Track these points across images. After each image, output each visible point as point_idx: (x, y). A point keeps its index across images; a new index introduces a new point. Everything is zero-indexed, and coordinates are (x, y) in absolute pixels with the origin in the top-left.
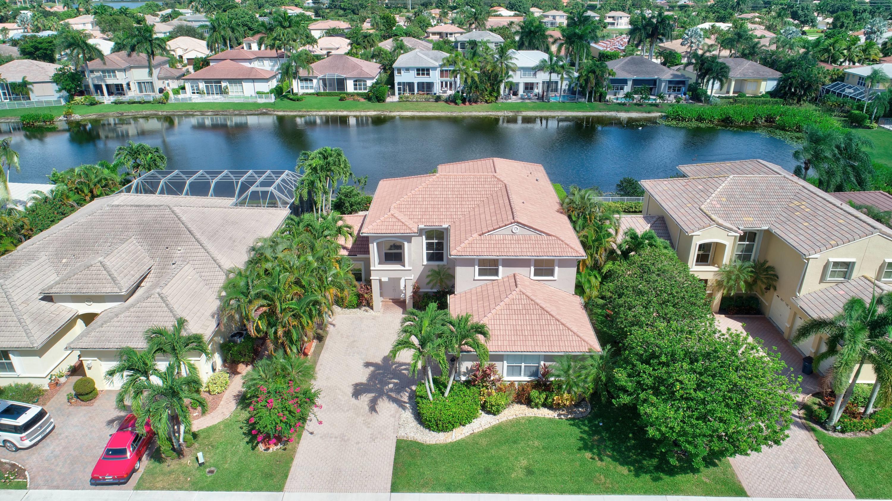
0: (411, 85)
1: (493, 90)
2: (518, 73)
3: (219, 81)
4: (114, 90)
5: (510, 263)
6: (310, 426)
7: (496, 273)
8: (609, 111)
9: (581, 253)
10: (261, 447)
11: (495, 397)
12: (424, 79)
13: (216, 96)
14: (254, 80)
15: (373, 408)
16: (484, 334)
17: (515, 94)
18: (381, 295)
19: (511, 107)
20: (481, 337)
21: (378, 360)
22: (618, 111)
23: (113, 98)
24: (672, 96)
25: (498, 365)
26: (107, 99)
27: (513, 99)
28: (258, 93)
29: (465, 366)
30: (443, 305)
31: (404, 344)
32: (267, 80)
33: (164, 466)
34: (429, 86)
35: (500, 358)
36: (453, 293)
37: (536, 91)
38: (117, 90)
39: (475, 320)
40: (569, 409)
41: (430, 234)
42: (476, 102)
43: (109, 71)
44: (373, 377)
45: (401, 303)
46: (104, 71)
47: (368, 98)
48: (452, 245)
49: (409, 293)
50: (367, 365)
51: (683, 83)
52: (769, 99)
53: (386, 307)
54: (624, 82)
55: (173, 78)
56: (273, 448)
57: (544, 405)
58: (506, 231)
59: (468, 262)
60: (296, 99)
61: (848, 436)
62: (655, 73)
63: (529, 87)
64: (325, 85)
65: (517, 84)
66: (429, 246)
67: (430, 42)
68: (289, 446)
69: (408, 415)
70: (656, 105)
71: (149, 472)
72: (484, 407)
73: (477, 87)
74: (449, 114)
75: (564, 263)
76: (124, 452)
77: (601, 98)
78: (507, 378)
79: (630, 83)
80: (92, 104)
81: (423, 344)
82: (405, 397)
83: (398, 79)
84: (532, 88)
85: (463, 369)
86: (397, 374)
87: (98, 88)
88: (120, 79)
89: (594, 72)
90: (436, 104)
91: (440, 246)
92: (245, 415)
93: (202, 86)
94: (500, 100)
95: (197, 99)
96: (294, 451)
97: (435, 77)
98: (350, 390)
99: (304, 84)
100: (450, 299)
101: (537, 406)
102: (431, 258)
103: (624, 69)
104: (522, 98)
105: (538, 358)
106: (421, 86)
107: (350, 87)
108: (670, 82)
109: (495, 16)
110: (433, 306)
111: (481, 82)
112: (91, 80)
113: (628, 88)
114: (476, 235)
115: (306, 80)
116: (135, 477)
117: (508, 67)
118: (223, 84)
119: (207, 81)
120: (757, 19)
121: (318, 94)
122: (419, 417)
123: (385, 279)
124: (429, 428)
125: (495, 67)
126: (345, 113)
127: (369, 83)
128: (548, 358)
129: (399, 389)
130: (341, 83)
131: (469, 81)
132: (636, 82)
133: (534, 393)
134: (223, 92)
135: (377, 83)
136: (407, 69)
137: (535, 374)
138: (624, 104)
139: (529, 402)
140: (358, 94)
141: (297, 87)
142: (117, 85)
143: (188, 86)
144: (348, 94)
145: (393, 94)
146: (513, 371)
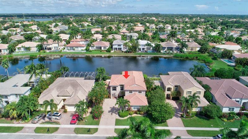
0: (116, 48)
1: (135, 50)
2: (141, 46)
3: (73, 47)
4: (49, 49)
5: (134, 91)
6: (102, 117)
7: (132, 93)
8: (161, 55)
9: (146, 89)
10: (95, 120)
11: (131, 112)
12: (119, 47)
13: (72, 50)
14: (81, 47)
15: (112, 114)
16: (129, 102)
17: (140, 50)
18: (112, 96)
19: (139, 54)
20: (129, 103)
21: (112, 107)
22: (163, 55)
23: (49, 51)
24: (176, 51)
25: (132, 107)
26: (48, 51)
27: (140, 52)
28: (82, 50)
29: (127, 108)
30: (123, 98)
31: (117, 103)
32: (84, 47)
33: (80, 122)
34: (121, 48)
35: (132, 106)
36: (125, 96)
37: (145, 50)
38: (50, 49)
39: (128, 100)
40: (143, 114)
41: (121, 85)
42: (131, 53)
43: (48, 45)
44: (111, 110)
45: (116, 98)
46: (47, 45)
47: (107, 51)
48: (125, 88)
49: (117, 96)
50: (110, 108)
51: (178, 48)
52: (198, 52)
53: (113, 98)
54: (165, 48)
55: (62, 46)
56: (97, 120)
57: (139, 114)
58: (134, 85)
59: (127, 91)
60: (90, 51)
61: (187, 119)
62: (172, 46)
63: (143, 49)
64: (97, 48)
65: (141, 48)
66: (121, 88)
67: (120, 35)
68: (99, 119)
69: (117, 115)
70: (172, 54)
71: (78, 123)
72: (129, 114)
73: (131, 49)
74: (125, 55)
75: (143, 91)
76: (75, 119)
77: (160, 52)
78: (133, 110)
79: (166, 48)
80: (45, 52)
81: (120, 103)
82: (117, 113)
83: (113, 47)
84: (144, 49)
85: (126, 108)
86: (115, 109)
87: (46, 48)
88: (50, 46)
89: (157, 46)
90: (122, 53)
91: (123, 88)
92: (91, 115)
93: (69, 48)
94: (137, 52)
95: (68, 51)
96: (100, 120)
97: (122, 47)
98: (108, 112)
99: (92, 48)
100: (124, 97)
101: (138, 114)
102: (121, 90)
103: (165, 45)
104: (142, 52)
105: (138, 106)
106: (119, 49)
107: (103, 49)
108: (176, 48)
109: (137, 26)
110: (121, 98)
111: (132, 48)
112: (44, 47)
113: (166, 49)
114: (129, 86)
115: (93, 47)
116: (77, 123)
117: (138, 45)
118: (74, 48)
119: (70, 47)
120: (203, 28)
121: (95, 50)
122: (119, 116)
123: (113, 93)
124: (121, 117)
125: (135, 45)
126: (102, 55)
127: (107, 48)
128: (140, 106)
129: (116, 112)
130: (101, 48)
131: (130, 48)
132: (168, 48)
133: (137, 112)
134: (74, 50)
135: (109, 48)
136: (116, 45)
137: (138, 109)
138: (165, 53)
139: (137, 114)
140: (104, 50)
141: (90, 48)
142: (49, 48)
143: (66, 48)
144: (102, 50)
145: (112, 50)
146: (134, 108)
